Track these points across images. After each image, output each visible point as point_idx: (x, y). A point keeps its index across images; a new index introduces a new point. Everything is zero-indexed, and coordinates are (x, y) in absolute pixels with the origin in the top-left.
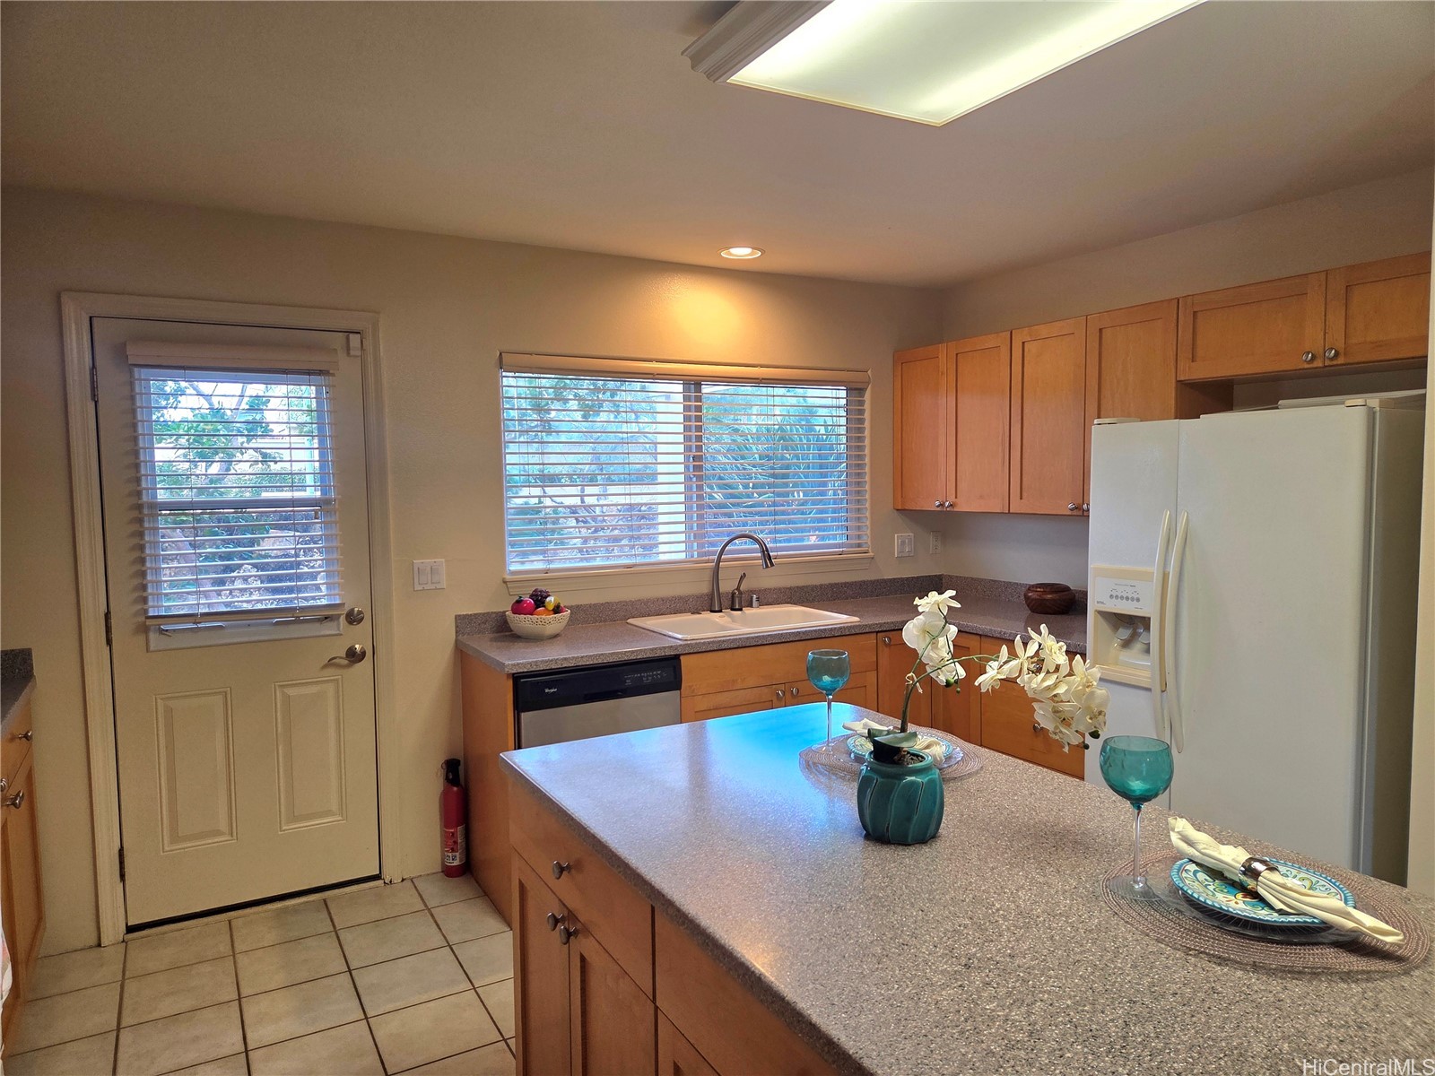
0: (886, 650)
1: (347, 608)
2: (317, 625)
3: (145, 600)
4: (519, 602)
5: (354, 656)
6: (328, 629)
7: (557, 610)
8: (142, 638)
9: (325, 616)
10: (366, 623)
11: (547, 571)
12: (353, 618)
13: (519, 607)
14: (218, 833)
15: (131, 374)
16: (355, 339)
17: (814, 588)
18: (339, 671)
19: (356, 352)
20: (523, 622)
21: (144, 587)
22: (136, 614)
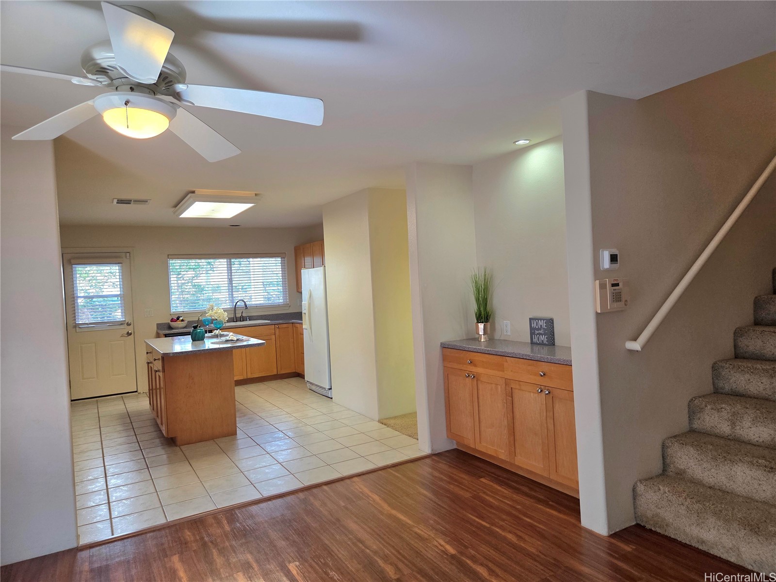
0: (278, 329)
1: (127, 322)
2: (119, 326)
3: (75, 320)
4: (172, 319)
5: (129, 334)
6: (122, 327)
7: (182, 320)
8: (75, 329)
9: (121, 323)
10: (132, 326)
11: (183, 312)
12: (129, 324)
13: (172, 320)
14: (94, 378)
15: (72, 266)
16: (128, 254)
17: (270, 315)
18: (126, 338)
19: (128, 257)
20: (173, 324)
21: (75, 317)
22: (73, 323)
